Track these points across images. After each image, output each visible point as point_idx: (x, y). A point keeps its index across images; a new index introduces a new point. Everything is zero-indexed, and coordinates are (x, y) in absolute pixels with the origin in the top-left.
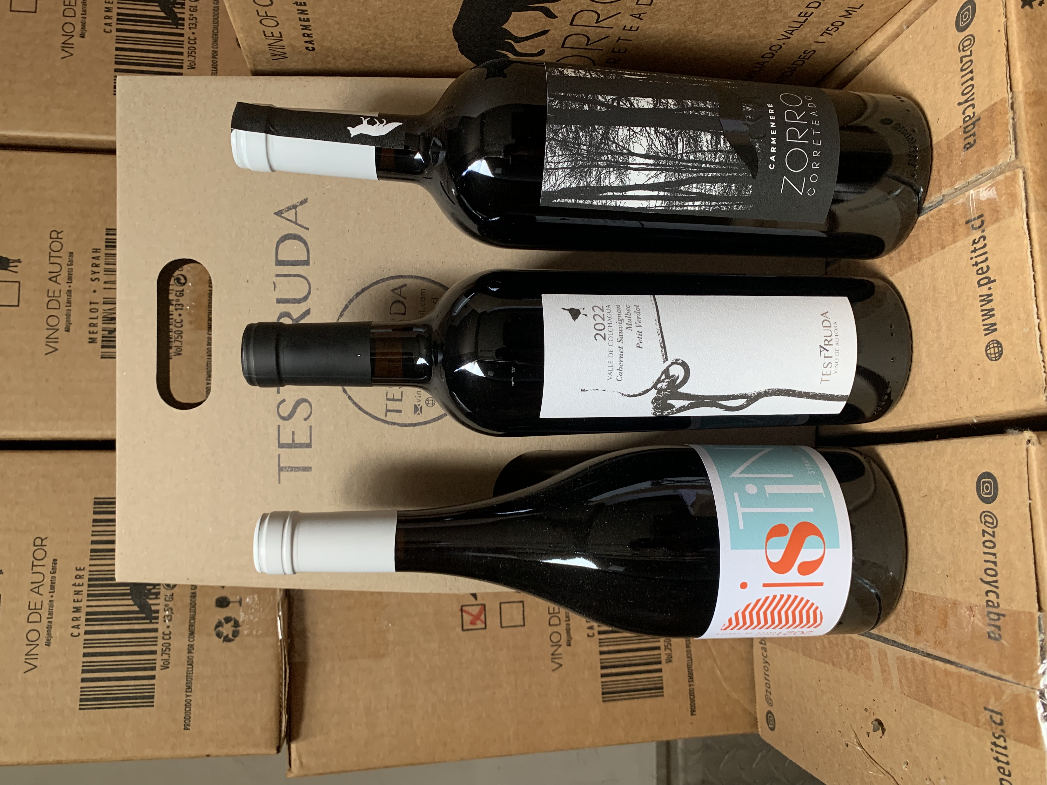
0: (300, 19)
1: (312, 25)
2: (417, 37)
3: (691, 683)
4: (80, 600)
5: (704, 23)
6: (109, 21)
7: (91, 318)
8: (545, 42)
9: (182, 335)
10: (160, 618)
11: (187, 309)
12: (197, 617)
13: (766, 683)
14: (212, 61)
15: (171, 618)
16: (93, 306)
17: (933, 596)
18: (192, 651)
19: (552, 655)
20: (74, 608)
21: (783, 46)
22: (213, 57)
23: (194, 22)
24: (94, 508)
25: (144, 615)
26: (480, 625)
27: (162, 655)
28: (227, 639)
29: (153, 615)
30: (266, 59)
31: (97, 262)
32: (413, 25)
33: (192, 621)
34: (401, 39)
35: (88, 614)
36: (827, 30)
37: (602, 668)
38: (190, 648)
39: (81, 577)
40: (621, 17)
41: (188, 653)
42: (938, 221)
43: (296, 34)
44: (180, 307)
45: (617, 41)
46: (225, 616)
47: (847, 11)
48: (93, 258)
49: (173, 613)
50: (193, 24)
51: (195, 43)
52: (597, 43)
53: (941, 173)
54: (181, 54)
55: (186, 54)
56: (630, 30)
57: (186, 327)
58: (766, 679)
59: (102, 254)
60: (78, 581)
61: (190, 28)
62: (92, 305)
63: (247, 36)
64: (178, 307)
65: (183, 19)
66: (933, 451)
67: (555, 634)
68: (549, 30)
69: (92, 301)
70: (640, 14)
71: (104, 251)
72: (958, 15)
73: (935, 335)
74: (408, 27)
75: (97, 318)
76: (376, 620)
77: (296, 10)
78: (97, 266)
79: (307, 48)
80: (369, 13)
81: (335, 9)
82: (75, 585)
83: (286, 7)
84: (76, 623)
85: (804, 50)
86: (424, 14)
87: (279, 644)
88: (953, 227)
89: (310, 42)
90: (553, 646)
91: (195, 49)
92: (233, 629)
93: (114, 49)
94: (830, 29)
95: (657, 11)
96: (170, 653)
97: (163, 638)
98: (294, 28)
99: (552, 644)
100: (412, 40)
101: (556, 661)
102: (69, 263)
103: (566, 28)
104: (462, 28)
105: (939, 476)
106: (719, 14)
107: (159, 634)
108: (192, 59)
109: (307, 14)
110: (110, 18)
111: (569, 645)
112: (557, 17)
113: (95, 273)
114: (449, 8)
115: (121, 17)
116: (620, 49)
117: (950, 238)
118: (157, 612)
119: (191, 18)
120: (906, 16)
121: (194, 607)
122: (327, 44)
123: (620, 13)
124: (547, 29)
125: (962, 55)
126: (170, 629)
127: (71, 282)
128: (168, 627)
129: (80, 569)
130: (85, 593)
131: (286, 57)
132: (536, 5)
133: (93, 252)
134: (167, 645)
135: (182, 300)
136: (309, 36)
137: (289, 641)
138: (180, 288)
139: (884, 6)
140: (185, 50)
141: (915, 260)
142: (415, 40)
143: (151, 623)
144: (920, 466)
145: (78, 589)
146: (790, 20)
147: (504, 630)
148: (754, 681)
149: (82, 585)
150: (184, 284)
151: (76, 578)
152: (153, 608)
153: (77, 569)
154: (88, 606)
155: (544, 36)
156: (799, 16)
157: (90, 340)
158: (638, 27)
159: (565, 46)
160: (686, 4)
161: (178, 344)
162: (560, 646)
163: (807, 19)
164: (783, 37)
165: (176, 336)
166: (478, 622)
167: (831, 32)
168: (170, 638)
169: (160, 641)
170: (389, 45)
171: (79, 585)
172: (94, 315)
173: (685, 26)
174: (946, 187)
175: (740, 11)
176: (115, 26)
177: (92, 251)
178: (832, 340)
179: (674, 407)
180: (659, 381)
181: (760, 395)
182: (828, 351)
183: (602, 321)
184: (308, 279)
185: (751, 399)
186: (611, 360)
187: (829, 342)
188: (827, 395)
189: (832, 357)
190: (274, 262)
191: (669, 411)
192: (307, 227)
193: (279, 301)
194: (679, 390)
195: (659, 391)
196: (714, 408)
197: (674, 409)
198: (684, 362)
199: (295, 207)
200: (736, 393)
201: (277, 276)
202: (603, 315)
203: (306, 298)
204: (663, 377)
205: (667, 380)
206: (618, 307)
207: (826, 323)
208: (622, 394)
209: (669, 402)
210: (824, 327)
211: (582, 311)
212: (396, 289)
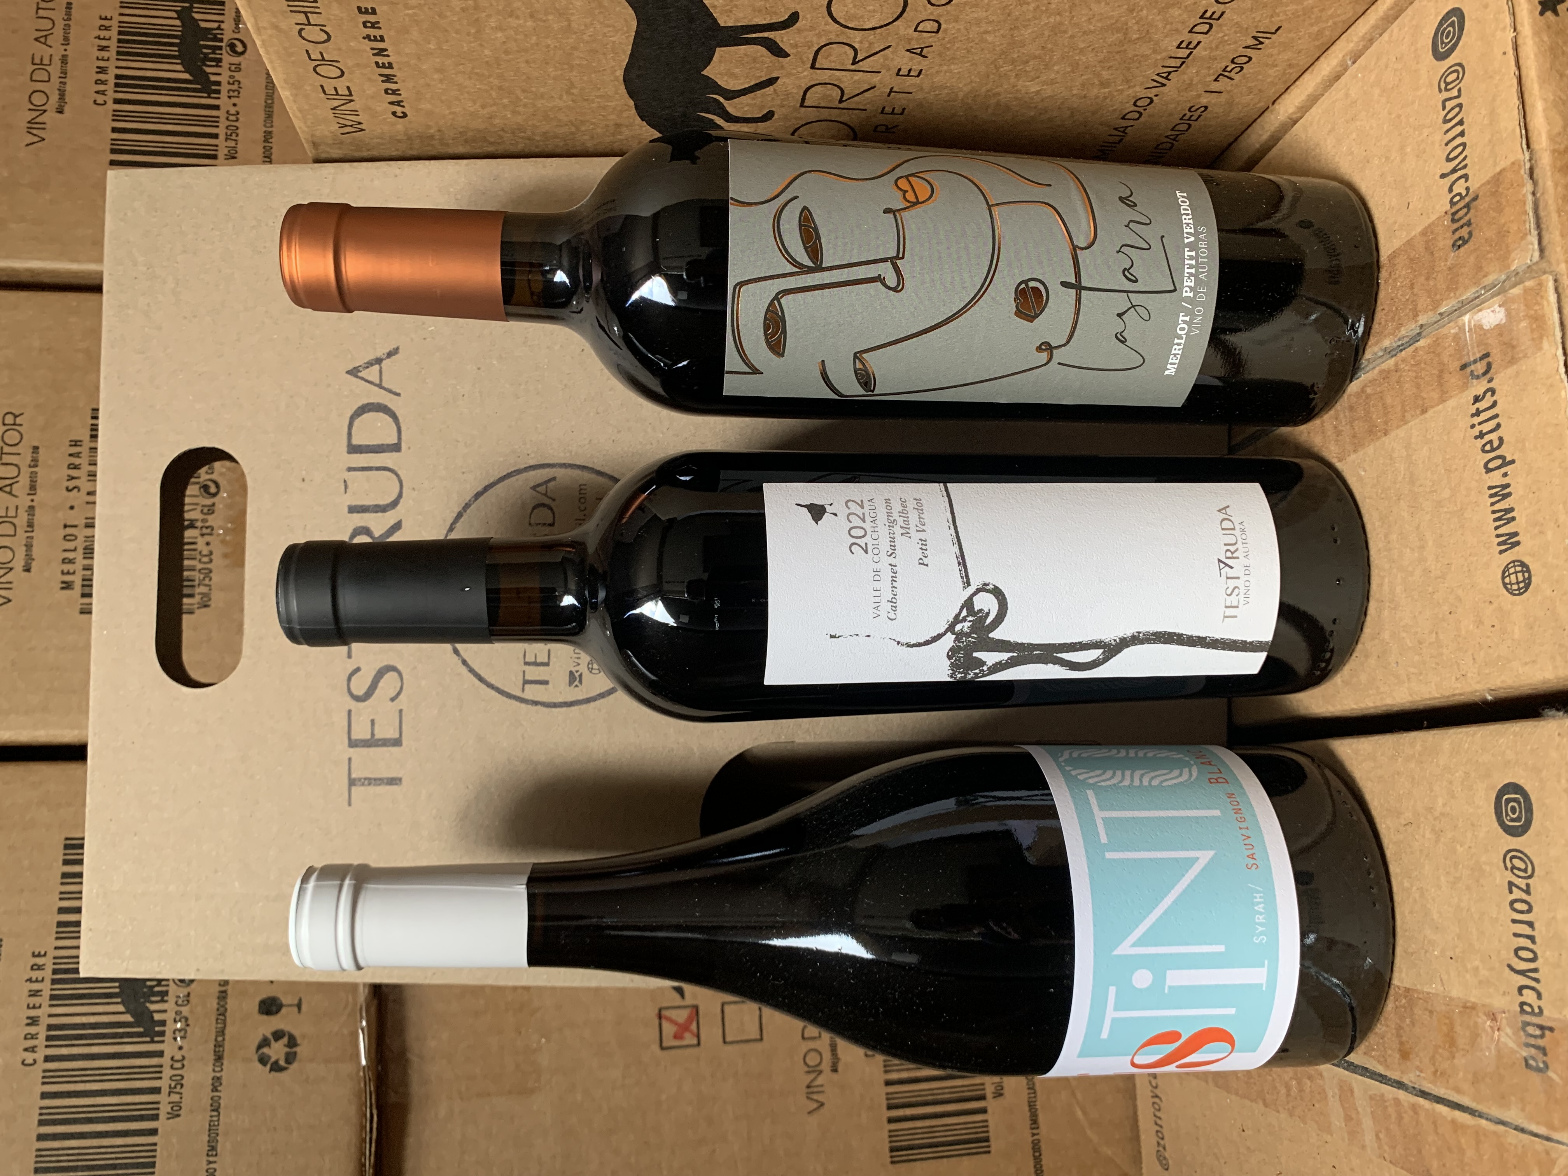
0: (377, 63)
1: (398, 74)
2: (568, 93)
3: (1035, 1131)
4: (37, 1005)
5: (1027, 62)
6: (102, 87)
7: (65, 550)
8: (773, 99)
9: (211, 575)
10: (167, 1033)
11: (219, 534)
12: (227, 1032)
13: (1157, 1132)
14: (264, 147)
15: (186, 1032)
16: (69, 531)
17: (1428, 993)
18: (219, 1088)
19: (808, 1087)
20: (28, 1018)
21: (1155, 98)
22: (264, 141)
23: (235, 87)
24: (65, 854)
25: (141, 1030)
26: (690, 1039)
27: (169, 1095)
28: (276, 1068)
29: (157, 1029)
30: (332, 132)
31: (77, 461)
32: (559, 72)
33: (220, 1039)
34: (542, 96)
35: (50, 1027)
36: (1224, 70)
37: (890, 1107)
38: (216, 1084)
39: (40, 968)
40: (892, 53)
41: (212, 1091)
42: (1414, 369)
43: (374, 89)
44: (208, 531)
45: (889, 95)
46: (273, 1029)
47: (1255, 38)
48: (71, 455)
49: (188, 1025)
50: (234, 91)
51: (237, 120)
52: (856, 99)
53: (1415, 290)
54: (216, 136)
55: (222, 137)
56: (908, 75)
57: (218, 562)
58: (1156, 1124)
59: (84, 450)
60: (35, 975)
61: (230, 97)
62: (67, 529)
63: (297, 95)
64: (205, 531)
65: (218, 83)
66: (1418, 747)
67: (812, 1054)
68: (777, 78)
69: (68, 524)
70: (922, 49)
71: (87, 443)
72: (1436, 34)
73: (1416, 555)
74: (552, 75)
75: (75, 550)
76: (520, 1033)
77: (368, 49)
78: (76, 467)
79: (394, 113)
80: (487, 52)
81: (432, 46)
82: (30, 980)
83: (352, 44)
84: (30, 1043)
85: (1189, 105)
86: (576, 53)
87: (361, 1074)
88: (1440, 377)
89: (398, 103)
90: (809, 1072)
91: (237, 128)
92: (287, 1050)
93: (110, 130)
94: (1229, 69)
95: (949, 42)
96: (182, 1091)
97: (172, 1067)
98: (370, 80)
99: (806, 1069)
100: (561, 98)
101: (815, 1097)
102: (32, 464)
103: (805, 73)
104: (639, 76)
105: (1432, 791)
106: (1050, 46)
107: (166, 1061)
108: (232, 144)
109: (388, 56)
110: (103, 82)
111: (835, 1070)
112: (788, 55)
113: (73, 478)
114: (614, 42)
115: (121, 82)
116: (894, 109)
117: (1435, 395)
118: (163, 1023)
119: (231, 81)
120: (1352, 45)
121: (223, 1014)
122: (425, 106)
123: (890, 46)
124: (774, 75)
125: (1444, 98)
126: (183, 1052)
127: (35, 494)
128: (180, 1048)
129: (39, 955)
130: (47, 993)
131: (362, 130)
132: (754, 35)
133: (71, 446)
134: (179, 1078)
135: (212, 520)
136: (395, 92)
137: (380, 1068)
138: (209, 502)
139: (1316, 29)
140: (221, 131)
141: (1379, 434)
142: (565, 97)
143: (152, 1041)
144: (1398, 773)
145: (36, 986)
146: (1164, 54)
147: (729, 1048)
148: (1138, 1126)
149: (43, 980)
150: (214, 495)
151: (32, 969)
152: (157, 1017)
153: (34, 955)
154: (50, 1016)
155: (771, 88)
156: (1178, 47)
157: (64, 585)
158: (921, 71)
159: (805, 104)
160: (995, 31)
161: (203, 589)
162: (821, 1072)
163: (1191, 53)
164: (1155, 84)
165: (202, 576)
166: (687, 1035)
167: (1232, 75)
168: (183, 1066)
169: (167, 1072)
170: (525, 106)
171: (37, 981)
172: (70, 545)
173: (996, 66)
174: (1426, 312)
175: (1084, 41)
176: (111, 95)
177: (68, 443)
178: (1237, 550)
179: (984, 663)
180: (957, 620)
181: (1124, 643)
182: (1232, 568)
183: (861, 524)
184: (399, 472)
185: (1112, 649)
186: (877, 585)
187: (1232, 553)
188: (1235, 642)
189: (1238, 578)
190: (346, 449)
191: (977, 671)
192: (398, 391)
193: (353, 509)
194: (991, 635)
195: (959, 636)
196: (1051, 665)
197: (985, 668)
198: (996, 588)
199: (379, 361)
200: (1085, 639)
201: (350, 469)
202: (863, 514)
203: (394, 504)
204: (964, 613)
205: (970, 618)
206: (887, 501)
207: (1226, 524)
208: (899, 643)
209: (975, 654)
210: (1223, 529)
211: (828, 508)
212: (539, 485)
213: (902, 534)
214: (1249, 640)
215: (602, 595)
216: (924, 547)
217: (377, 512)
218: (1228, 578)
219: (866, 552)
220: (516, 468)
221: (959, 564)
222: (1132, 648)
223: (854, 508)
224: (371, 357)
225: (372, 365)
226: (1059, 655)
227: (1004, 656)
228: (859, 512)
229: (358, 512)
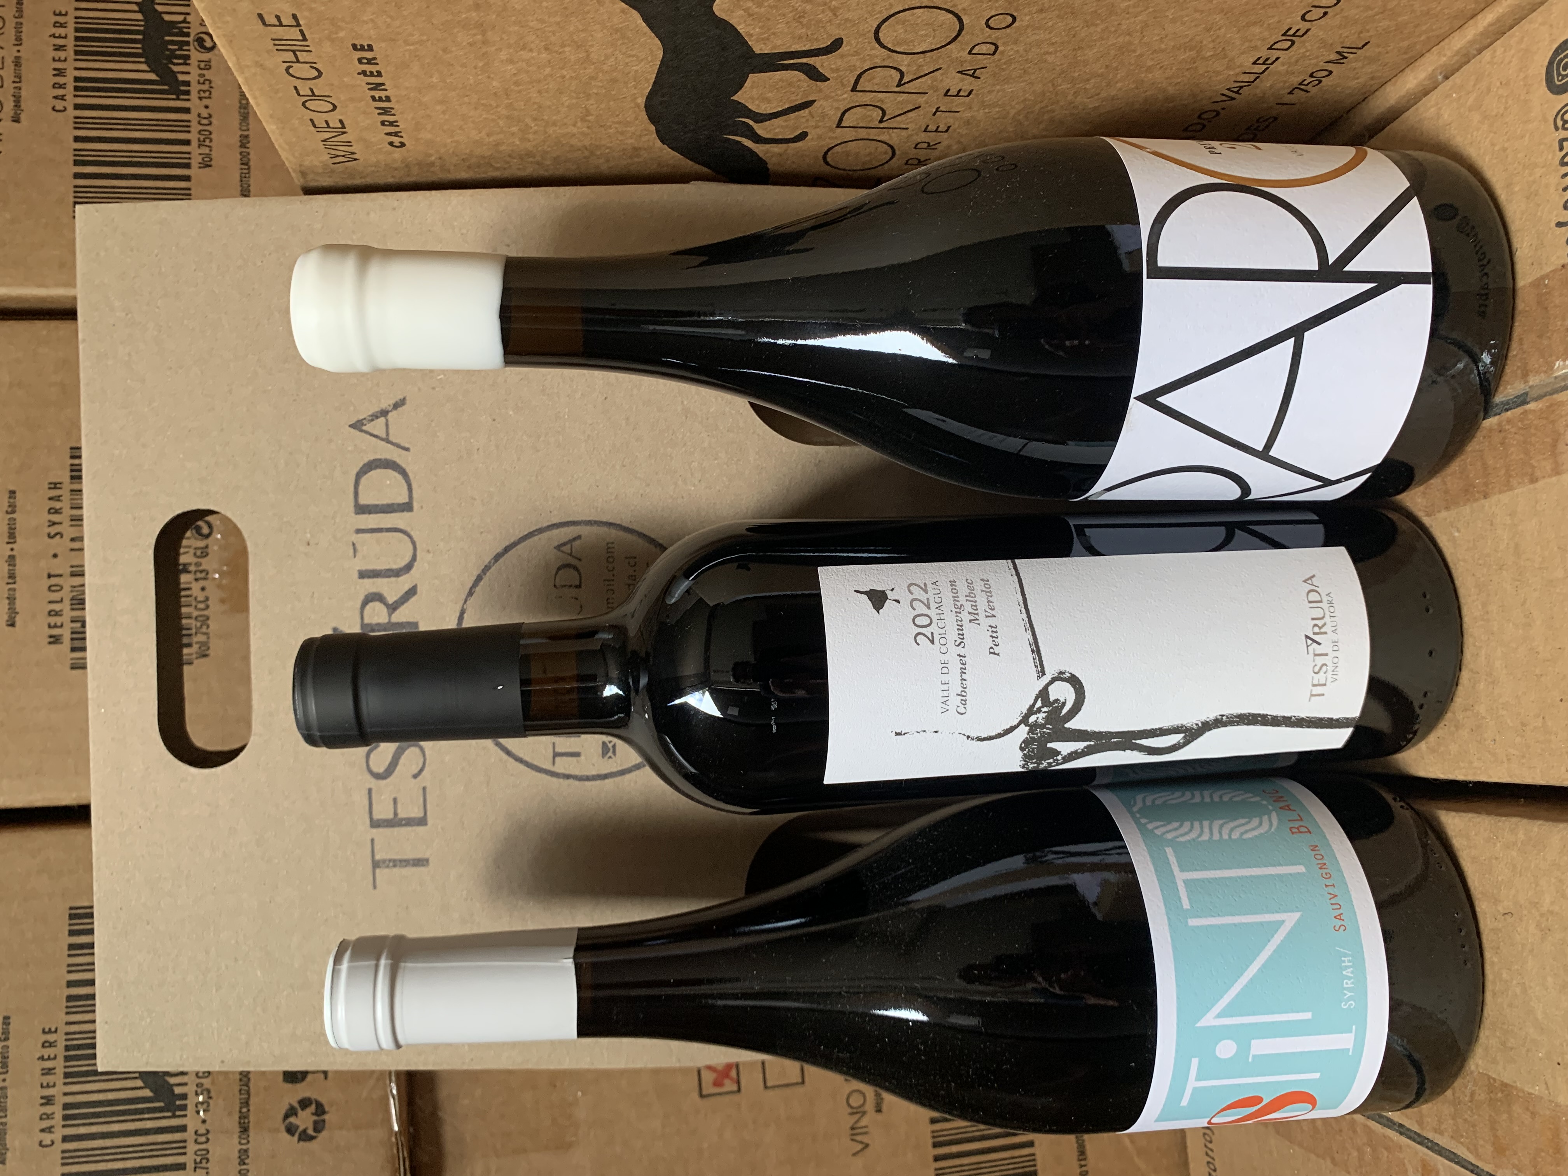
0: (373, 98)
1: (396, 107)
2: (583, 120)
3: (1083, 1163)
4: (51, 1084)
5: (1088, 80)
6: (60, 92)
7: (50, 602)
8: (807, 120)
9: (209, 622)
10: (189, 1107)
11: (215, 579)
12: (251, 1102)
13: (1208, 1163)
14: (241, 153)
15: (208, 1105)
16: (54, 581)
17: (1530, 1094)
18: (246, 1161)
19: (853, 1128)
20: (42, 1098)
21: (1222, 112)
22: (241, 146)
23: (206, 87)
24: (70, 925)
25: (162, 1104)
26: (730, 1086)
27: (195, 1171)
28: (305, 1137)
29: (178, 1103)
30: (321, 162)
31: (58, 505)
32: (574, 101)
33: (244, 1110)
34: (554, 124)
35: (66, 1106)
36: (1301, 84)
37: (935, 1145)
38: (243, 1156)
39: (51, 1045)
40: (942, 74)
41: (239, 1164)
42: (1521, 432)
43: (368, 121)
44: (203, 575)
45: (934, 114)
46: (300, 1097)
47: (1338, 53)
48: (50, 499)
49: (210, 1098)
50: (204, 91)
51: (210, 124)
52: (898, 118)
53: (1525, 347)
54: (187, 142)
55: (195, 143)
56: (957, 95)
57: (215, 608)
58: (1207, 1154)
59: (65, 492)
60: (47, 1052)
61: (200, 98)
62: (52, 579)
63: (283, 128)
64: (199, 575)
65: (188, 84)
66: (1521, 835)
67: (855, 1095)
68: (814, 101)
69: (52, 573)
70: (975, 70)
71: (67, 485)
72: (1551, 63)
73: (1521, 631)
74: (566, 104)
75: (61, 601)
76: (555, 1086)
77: (364, 84)
78: (57, 512)
79: (391, 144)
80: (495, 83)
81: (434, 80)
82: (42, 1058)
83: (345, 79)
84: (45, 1124)
85: (1257, 117)
86: (593, 83)
87: (393, 1139)
88: (1554, 445)
89: (396, 134)
90: (852, 1114)
91: (211, 133)
92: (315, 1118)
93: (72, 139)
94: (1306, 83)
95: (1005, 64)
96: (209, 1165)
97: (196, 1141)
98: (364, 113)
99: (850, 1110)
100: (574, 125)
101: (859, 1138)
102: (10, 510)
103: (845, 96)
104: (661, 103)
105: (1537, 885)
106: (1114, 65)
107: (189, 1135)
108: (207, 150)
109: (386, 90)
110: (62, 86)
111: (879, 1110)
112: (829, 79)
113: (54, 524)
114: (636, 71)
115: (82, 85)
116: (938, 127)
117: (1548, 466)
118: (184, 1096)
119: (202, 80)
120: (1445, 59)
121: (247, 1085)
122: (426, 135)
123: (940, 69)
124: (810, 99)
125: (1561, 137)
126: (207, 1126)
127: (14, 542)
128: (204, 1121)
129: (50, 1032)
130: (60, 1071)
131: (355, 159)
132: (792, 62)
133: (50, 488)
134: (204, 1152)
135: (206, 564)
136: (391, 124)
137: (411, 1130)
138: (201, 544)
139: (1406, 44)
140: (193, 136)
141: (1477, 495)
142: (579, 124)
143: (174, 1116)
144: (1497, 858)
145: (49, 1064)
146: (1238, 70)
147: (771, 1093)
148: (1186, 1154)
149: (55, 1058)
150: (208, 536)
151: (43, 1046)
152: (178, 1090)
153: (44, 1032)
154: (65, 1094)
155: (807, 110)
156: (1255, 63)
157: (52, 640)
158: (972, 91)
159: (843, 124)
160: (1056, 51)
161: (201, 638)
162: (864, 1113)
163: (1267, 68)
164: (1224, 98)
165: (199, 624)
166: (727, 1082)
167: (1309, 88)
168: (208, 1140)
169: (192, 1147)
170: (535, 133)
171: (49, 1059)
172: (56, 596)
173: (1053, 85)
174: (1537, 372)
175: (1152, 59)
176: (71, 101)
177: (47, 486)
178: (1325, 624)
179: (1059, 753)
180: (1031, 711)
181: (1206, 727)
182: (1319, 644)
183: (925, 611)
184: (412, 533)
185: (1192, 734)
186: (945, 678)
187: (1320, 628)
188: (1321, 719)
189: (1326, 655)
190: (352, 509)
191: (1051, 761)
192: (407, 446)
193: (363, 575)
194: (1067, 725)
195: (1033, 727)
196: (1128, 752)
197: (1059, 757)
198: (1073, 676)
199: (384, 413)
200: (1165, 724)
201: (359, 531)
202: (928, 599)
203: (408, 567)
204: (1039, 704)
205: (1045, 709)
206: (952, 583)
207: (1313, 596)
208: (968, 737)
209: (1049, 745)
210: (1310, 602)
211: (889, 593)
212: (564, 544)
213: (970, 621)
214: (1335, 717)
215: (644, 681)
216: (994, 635)
217: (389, 577)
218: (1316, 655)
219: (932, 642)
220: (538, 527)
221: (1033, 651)
222: (1215, 732)
223: (917, 593)
224: (375, 409)
225: (377, 417)
226: (1138, 742)
227: (1080, 746)
228: (923, 596)
229: (369, 577)
